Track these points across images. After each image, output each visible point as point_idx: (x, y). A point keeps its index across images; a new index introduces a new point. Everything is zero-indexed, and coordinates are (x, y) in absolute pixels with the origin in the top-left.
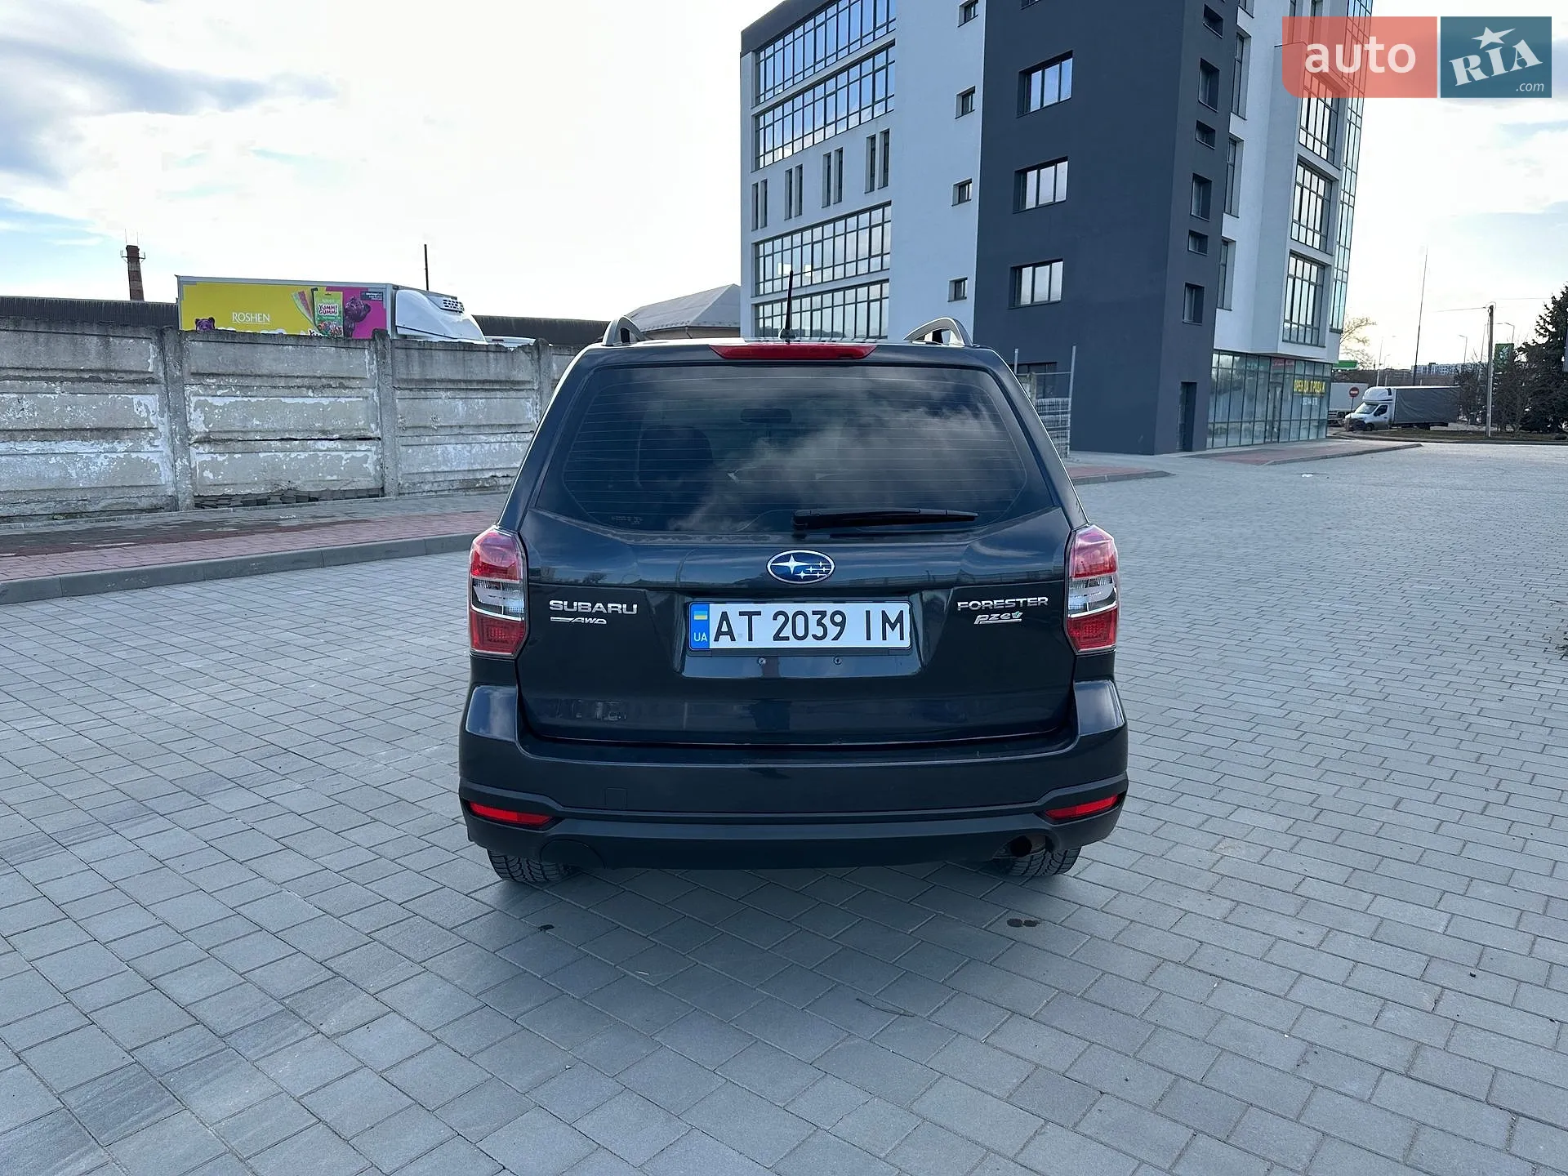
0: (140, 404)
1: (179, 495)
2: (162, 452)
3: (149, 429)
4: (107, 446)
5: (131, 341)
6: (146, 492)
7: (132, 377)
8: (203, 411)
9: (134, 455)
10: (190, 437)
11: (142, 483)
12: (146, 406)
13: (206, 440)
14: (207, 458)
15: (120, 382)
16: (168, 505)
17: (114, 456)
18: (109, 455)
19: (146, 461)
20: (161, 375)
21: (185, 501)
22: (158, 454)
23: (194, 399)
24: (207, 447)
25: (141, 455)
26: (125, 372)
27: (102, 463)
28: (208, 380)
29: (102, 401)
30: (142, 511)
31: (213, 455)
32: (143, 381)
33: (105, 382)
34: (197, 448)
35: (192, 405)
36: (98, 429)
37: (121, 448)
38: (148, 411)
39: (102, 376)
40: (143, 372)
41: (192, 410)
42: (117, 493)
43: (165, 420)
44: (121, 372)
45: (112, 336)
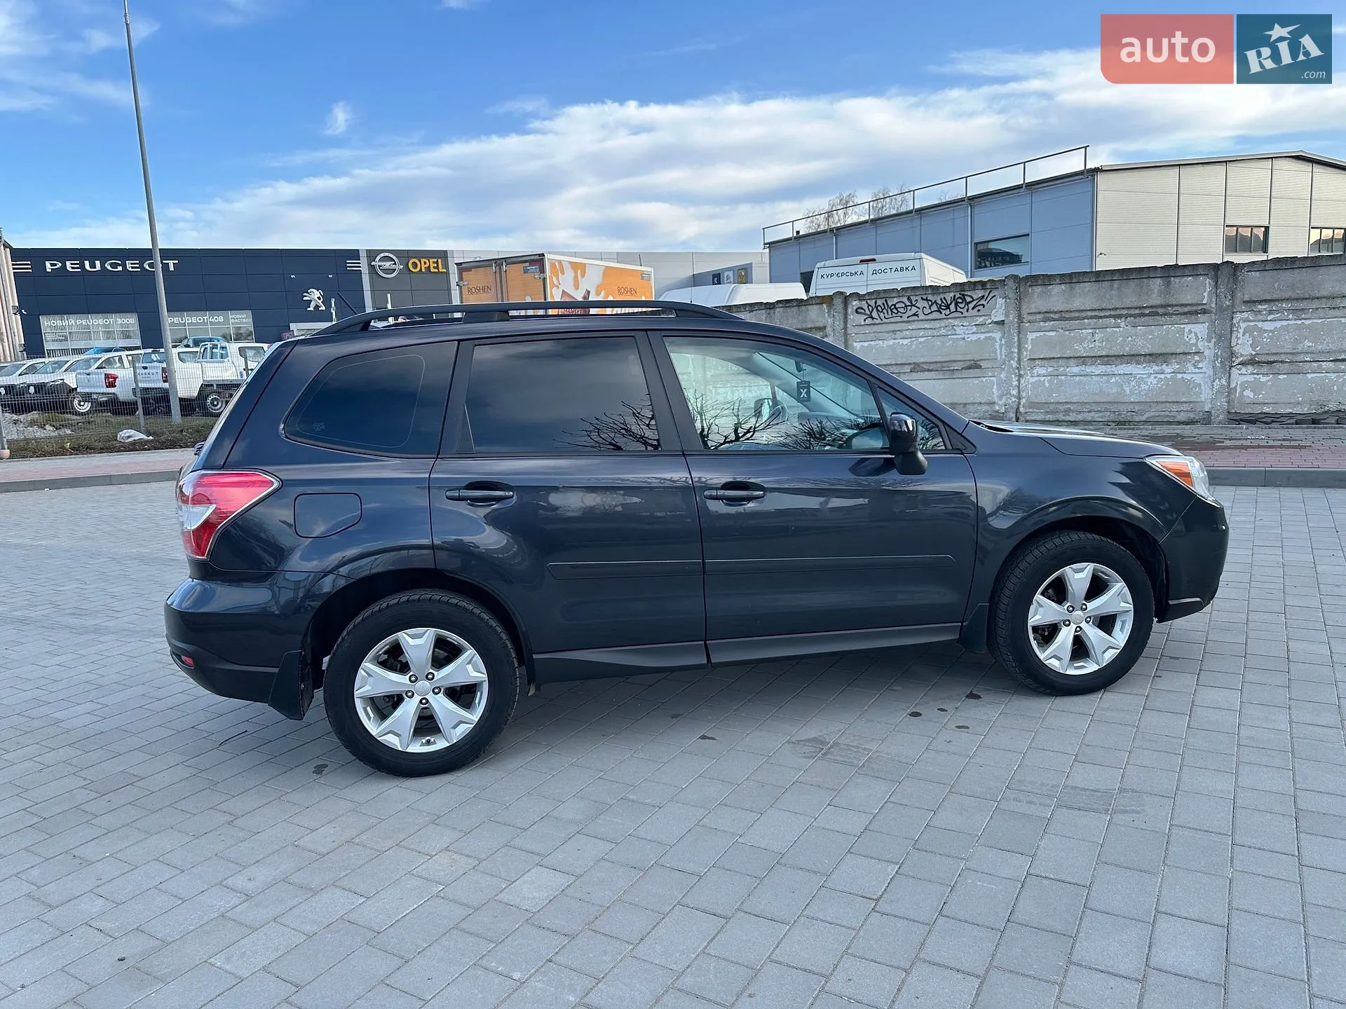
0: (1190, 332)
1: (1213, 412)
2: (1205, 373)
3: (1195, 353)
4: (1156, 368)
5: (1190, 278)
6: (1185, 407)
7: (1186, 310)
8: (1251, 335)
9: (1179, 376)
10: (1233, 359)
11: (1184, 399)
12: (1196, 334)
13: (1252, 362)
14: (1251, 378)
15: (1176, 314)
16: (1204, 419)
17: (1162, 376)
18: (1159, 376)
19: (1189, 381)
20: (1213, 305)
21: (1218, 416)
22: (1201, 375)
23: (1243, 325)
24: (1250, 369)
25: (1185, 376)
26: (1182, 305)
27: (1151, 383)
28: (1260, 307)
29: (1157, 331)
30: (1179, 423)
31: (1256, 376)
32: (1194, 312)
33: (1161, 315)
34: (1240, 369)
35: (1241, 331)
36: (1150, 355)
37: (1168, 369)
38: (1197, 338)
39: (1161, 311)
40: (1198, 305)
41: (1240, 335)
42: (1161, 407)
43: (1212, 345)
44: (1177, 305)
45: (1174, 277)
